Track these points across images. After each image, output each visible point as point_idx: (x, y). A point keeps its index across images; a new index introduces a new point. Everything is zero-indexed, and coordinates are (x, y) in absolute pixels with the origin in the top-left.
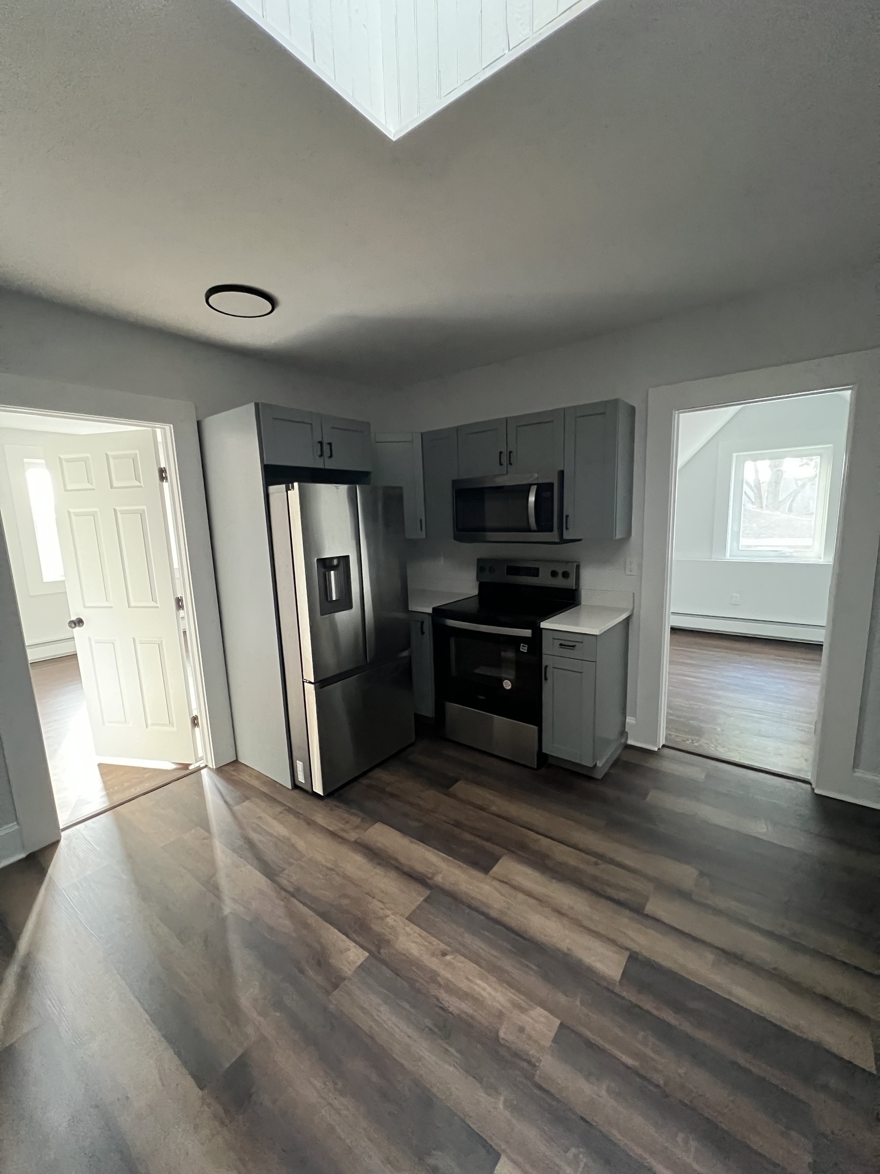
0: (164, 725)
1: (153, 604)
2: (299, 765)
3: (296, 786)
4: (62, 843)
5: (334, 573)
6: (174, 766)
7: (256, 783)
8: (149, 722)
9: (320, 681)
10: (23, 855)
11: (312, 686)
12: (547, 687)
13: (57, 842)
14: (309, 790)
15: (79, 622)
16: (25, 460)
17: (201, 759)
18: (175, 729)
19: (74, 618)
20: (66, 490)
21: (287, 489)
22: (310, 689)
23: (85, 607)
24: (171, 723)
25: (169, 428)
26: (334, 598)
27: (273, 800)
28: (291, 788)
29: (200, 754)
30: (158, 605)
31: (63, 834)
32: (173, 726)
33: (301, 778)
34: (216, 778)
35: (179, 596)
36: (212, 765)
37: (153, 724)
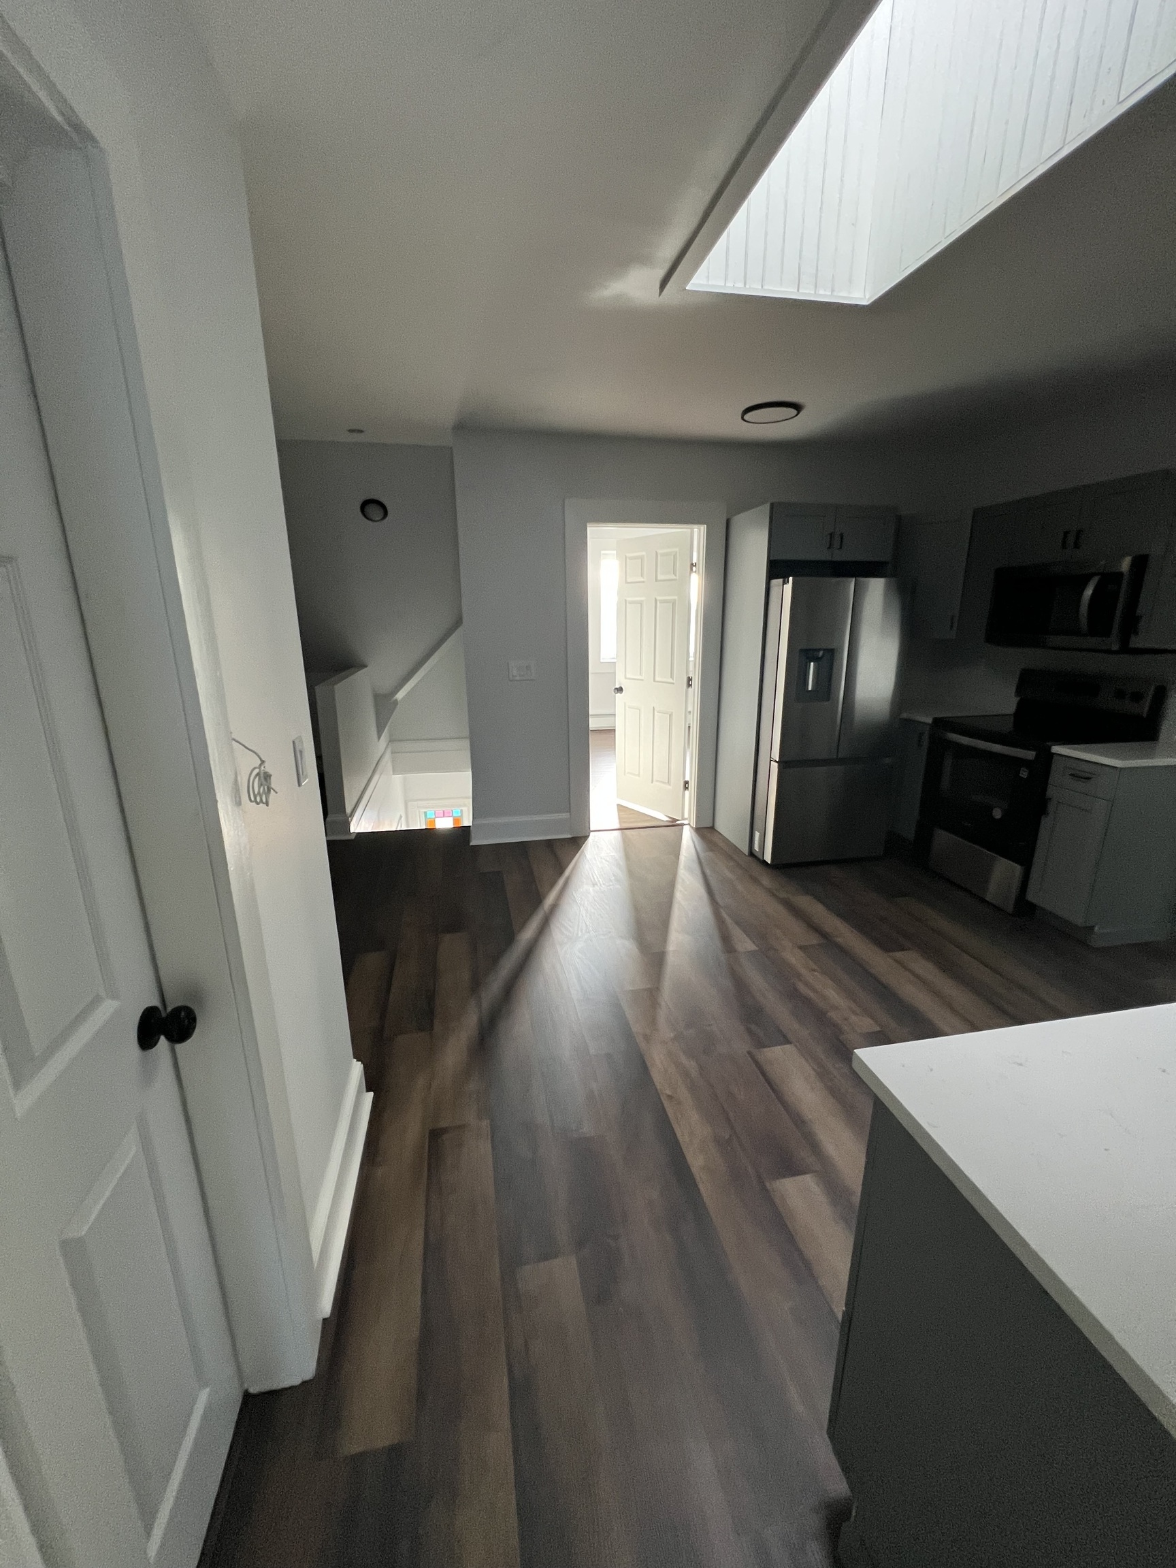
0: (664, 783)
1: (671, 680)
2: (757, 835)
3: (752, 853)
4: (590, 839)
5: (814, 665)
6: (668, 819)
7: (721, 844)
8: (654, 779)
9: (786, 762)
10: (569, 836)
11: (776, 764)
12: (1046, 823)
13: (588, 836)
14: (761, 858)
15: (620, 690)
16: (602, 552)
17: (686, 819)
18: (670, 787)
19: (617, 686)
20: (627, 582)
21: (784, 583)
22: (775, 766)
23: (626, 678)
24: (669, 782)
25: (703, 528)
26: (810, 688)
27: (731, 858)
28: (747, 854)
29: (686, 816)
30: (674, 682)
31: (591, 833)
32: (670, 785)
33: (756, 847)
34: (694, 834)
35: (690, 676)
36: (694, 824)
37: (657, 781)
